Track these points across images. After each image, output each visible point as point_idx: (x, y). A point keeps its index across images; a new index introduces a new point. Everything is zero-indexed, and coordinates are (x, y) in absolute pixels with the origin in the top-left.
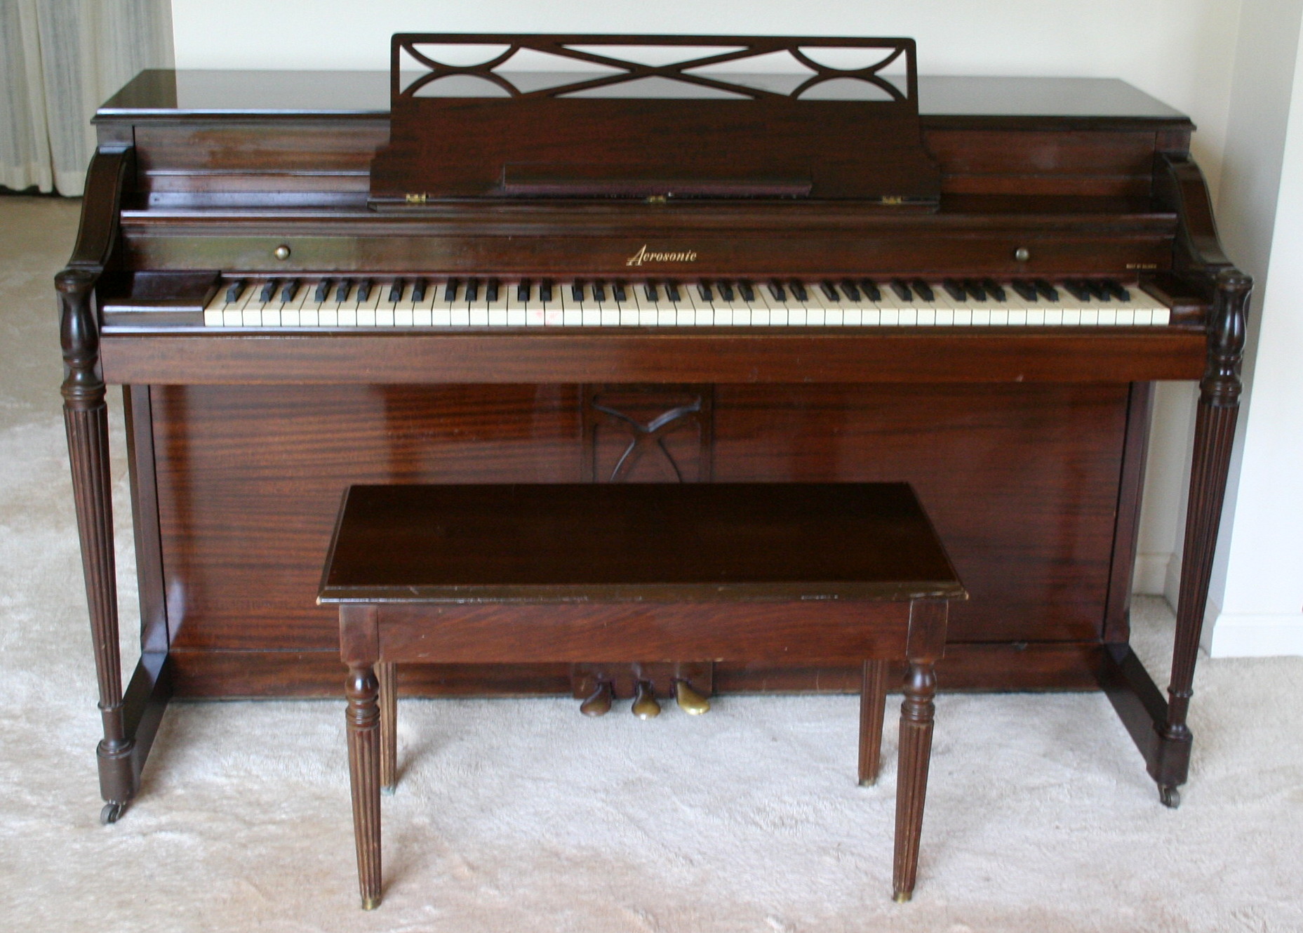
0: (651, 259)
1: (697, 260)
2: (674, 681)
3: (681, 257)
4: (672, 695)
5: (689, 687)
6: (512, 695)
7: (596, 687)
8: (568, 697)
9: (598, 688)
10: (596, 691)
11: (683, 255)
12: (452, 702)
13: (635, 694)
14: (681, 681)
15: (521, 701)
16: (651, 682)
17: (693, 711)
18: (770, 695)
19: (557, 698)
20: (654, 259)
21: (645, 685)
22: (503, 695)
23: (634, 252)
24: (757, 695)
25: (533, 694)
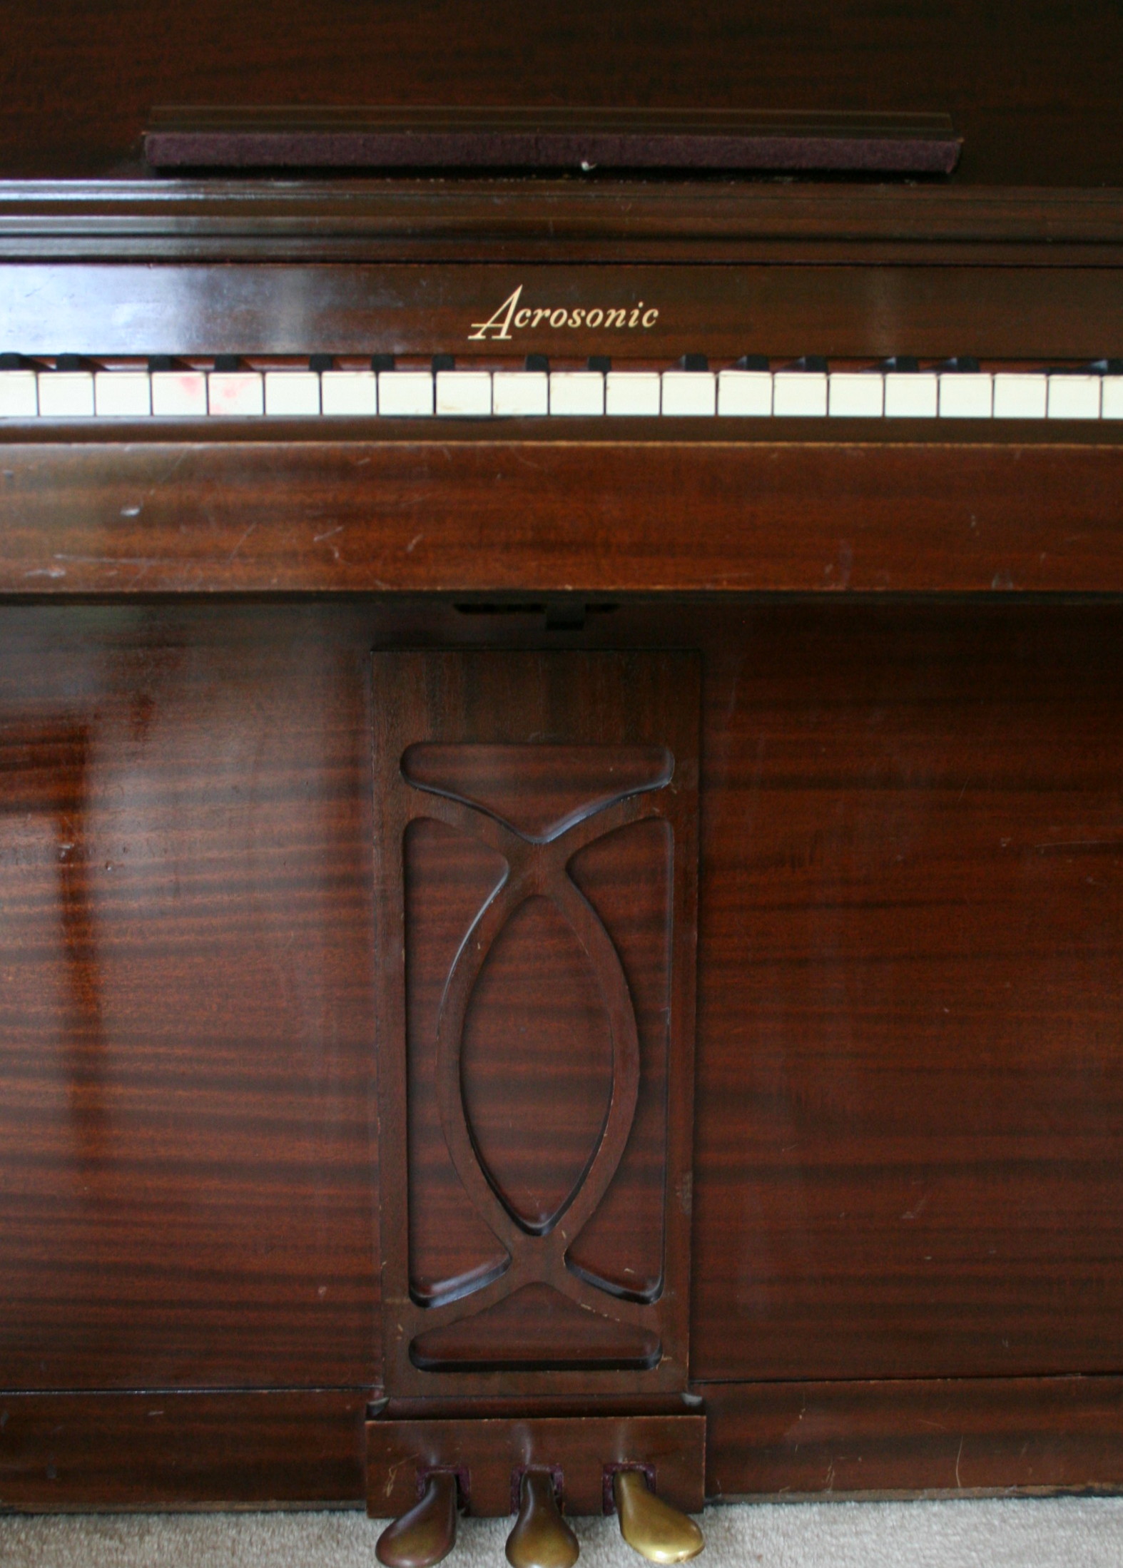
0: (534, 324)
1: (660, 327)
2: (612, 1471)
3: (617, 317)
4: (608, 1505)
5: (650, 1487)
6: (223, 1505)
7: (421, 1488)
8: (358, 1510)
9: (428, 1488)
10: (423, 1496)
11: (623, 313)
12: (79, 1522)
13: (521, 1508)
14: (629, 1470)
15: (245, 1519)
16: (558, 1474)
17: (660, 1554)
18: (841, 1501)
19: (332, 1511)
20: (545, 320)
21: (541, 1483)
22: (203, 1505)
23: (489, 304)
24: (812, 1502)
25: (273, 1504)
